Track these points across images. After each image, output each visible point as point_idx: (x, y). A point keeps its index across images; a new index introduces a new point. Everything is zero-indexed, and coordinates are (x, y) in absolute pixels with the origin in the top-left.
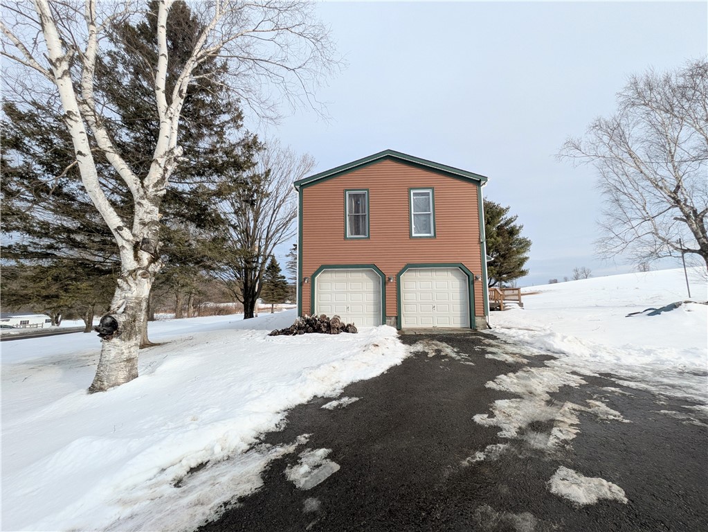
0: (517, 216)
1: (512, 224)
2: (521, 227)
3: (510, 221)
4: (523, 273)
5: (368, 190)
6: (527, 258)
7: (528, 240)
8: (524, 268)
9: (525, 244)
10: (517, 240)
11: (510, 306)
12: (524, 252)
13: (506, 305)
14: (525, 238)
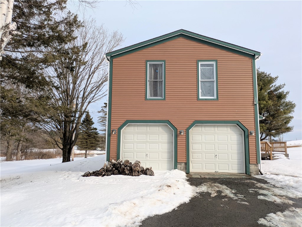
0: (285, 85)
1: (280, 91)
2: (288, 93)
3: (279, 88)
4: (288, 129)
5: (164, 61)
6: (292, 118)
7: (293, 103)
8: (289, 125)
9: (290, 107)
10: (284, 103)
11: (278, 156)
12: (290, 112)
13: (275, 155)
14: (291, 102)
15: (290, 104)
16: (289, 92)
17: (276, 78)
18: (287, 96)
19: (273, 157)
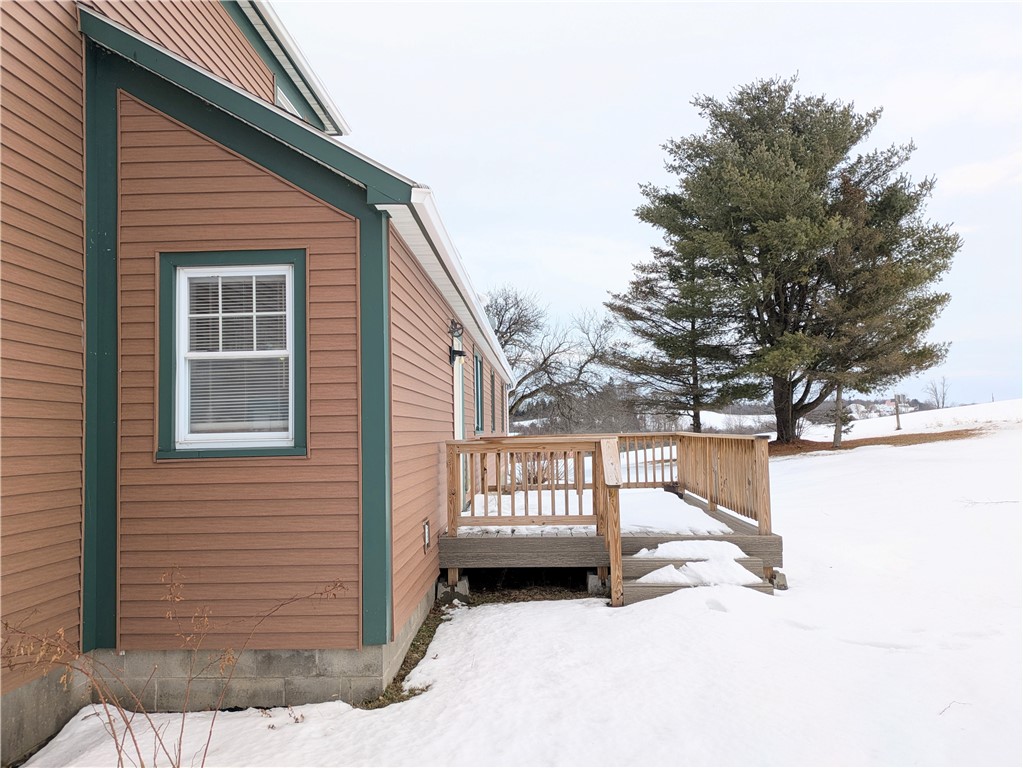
0: (911, 148)
1: (892, 178)
2: (926, 186)
3: (888, 161)
4: (926, 357)
6: (940, 299)
7: (951, 233)
9: (939, 248)
10: (911, 233)
11: (679, 564)
12: (931, 276)
13: (664, 551)
14: (940, 227)
15: (937, 238)
16: (932, 184)
17: (874, 116)
18: (926, 200)
19: (632, 574)
